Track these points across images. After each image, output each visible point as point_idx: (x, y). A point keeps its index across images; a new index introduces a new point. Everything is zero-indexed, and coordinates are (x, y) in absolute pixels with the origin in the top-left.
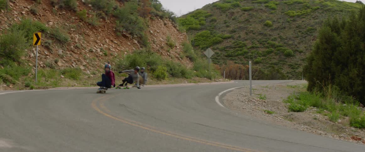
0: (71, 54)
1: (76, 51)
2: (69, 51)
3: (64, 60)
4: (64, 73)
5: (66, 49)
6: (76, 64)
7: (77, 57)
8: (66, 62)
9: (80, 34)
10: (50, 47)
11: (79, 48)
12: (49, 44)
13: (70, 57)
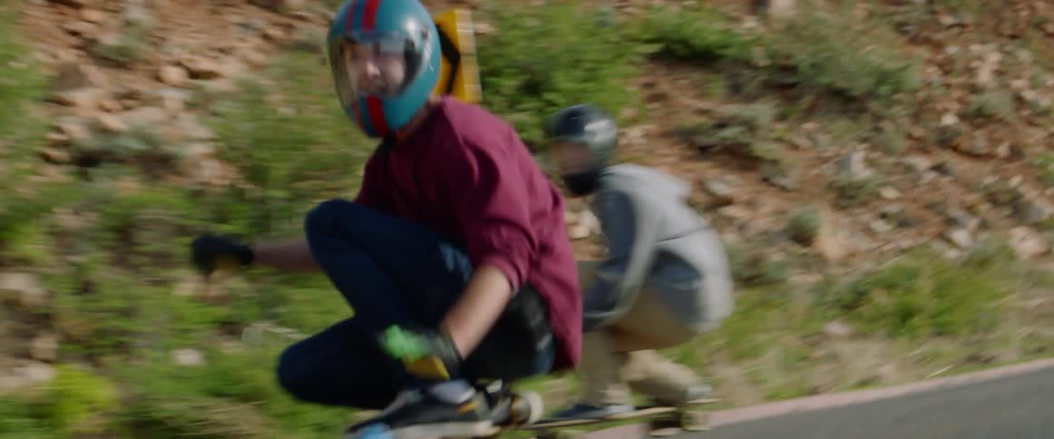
0: (940, 169)
1: (980, 141)
2: (924, 151)
3: (884, 216)
4: (852, 304)
5: (902, 144)
6: (984, 226)
7: (989, 180)
8: (903, 223)
9: (1013, 37)
10: (761, 148)
11: (1002, 122)
12: (750, 126)
13: (934, 186)
